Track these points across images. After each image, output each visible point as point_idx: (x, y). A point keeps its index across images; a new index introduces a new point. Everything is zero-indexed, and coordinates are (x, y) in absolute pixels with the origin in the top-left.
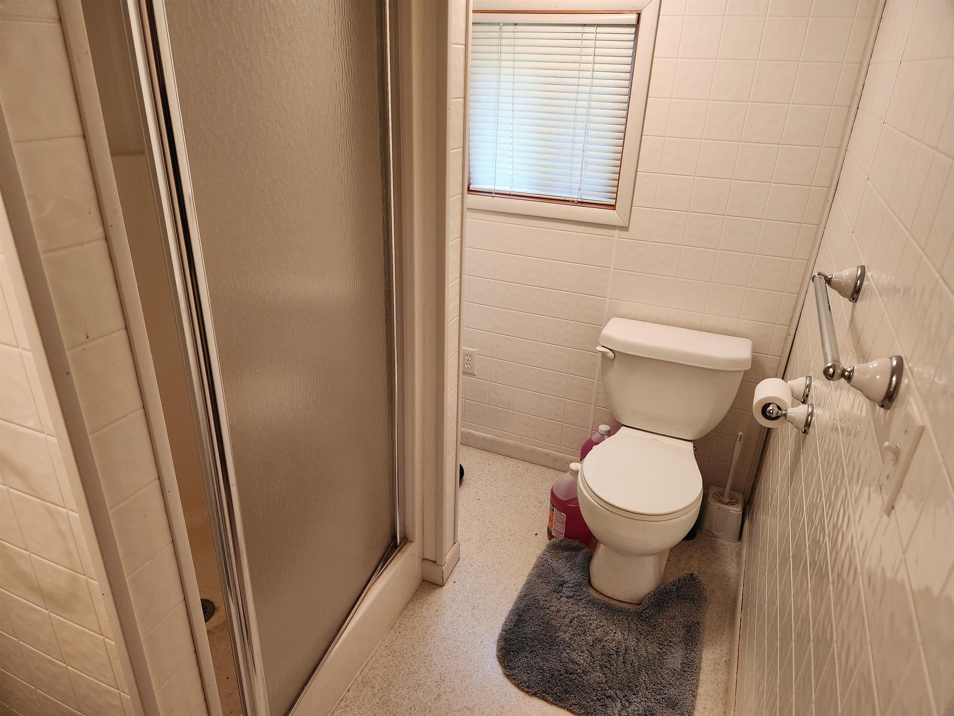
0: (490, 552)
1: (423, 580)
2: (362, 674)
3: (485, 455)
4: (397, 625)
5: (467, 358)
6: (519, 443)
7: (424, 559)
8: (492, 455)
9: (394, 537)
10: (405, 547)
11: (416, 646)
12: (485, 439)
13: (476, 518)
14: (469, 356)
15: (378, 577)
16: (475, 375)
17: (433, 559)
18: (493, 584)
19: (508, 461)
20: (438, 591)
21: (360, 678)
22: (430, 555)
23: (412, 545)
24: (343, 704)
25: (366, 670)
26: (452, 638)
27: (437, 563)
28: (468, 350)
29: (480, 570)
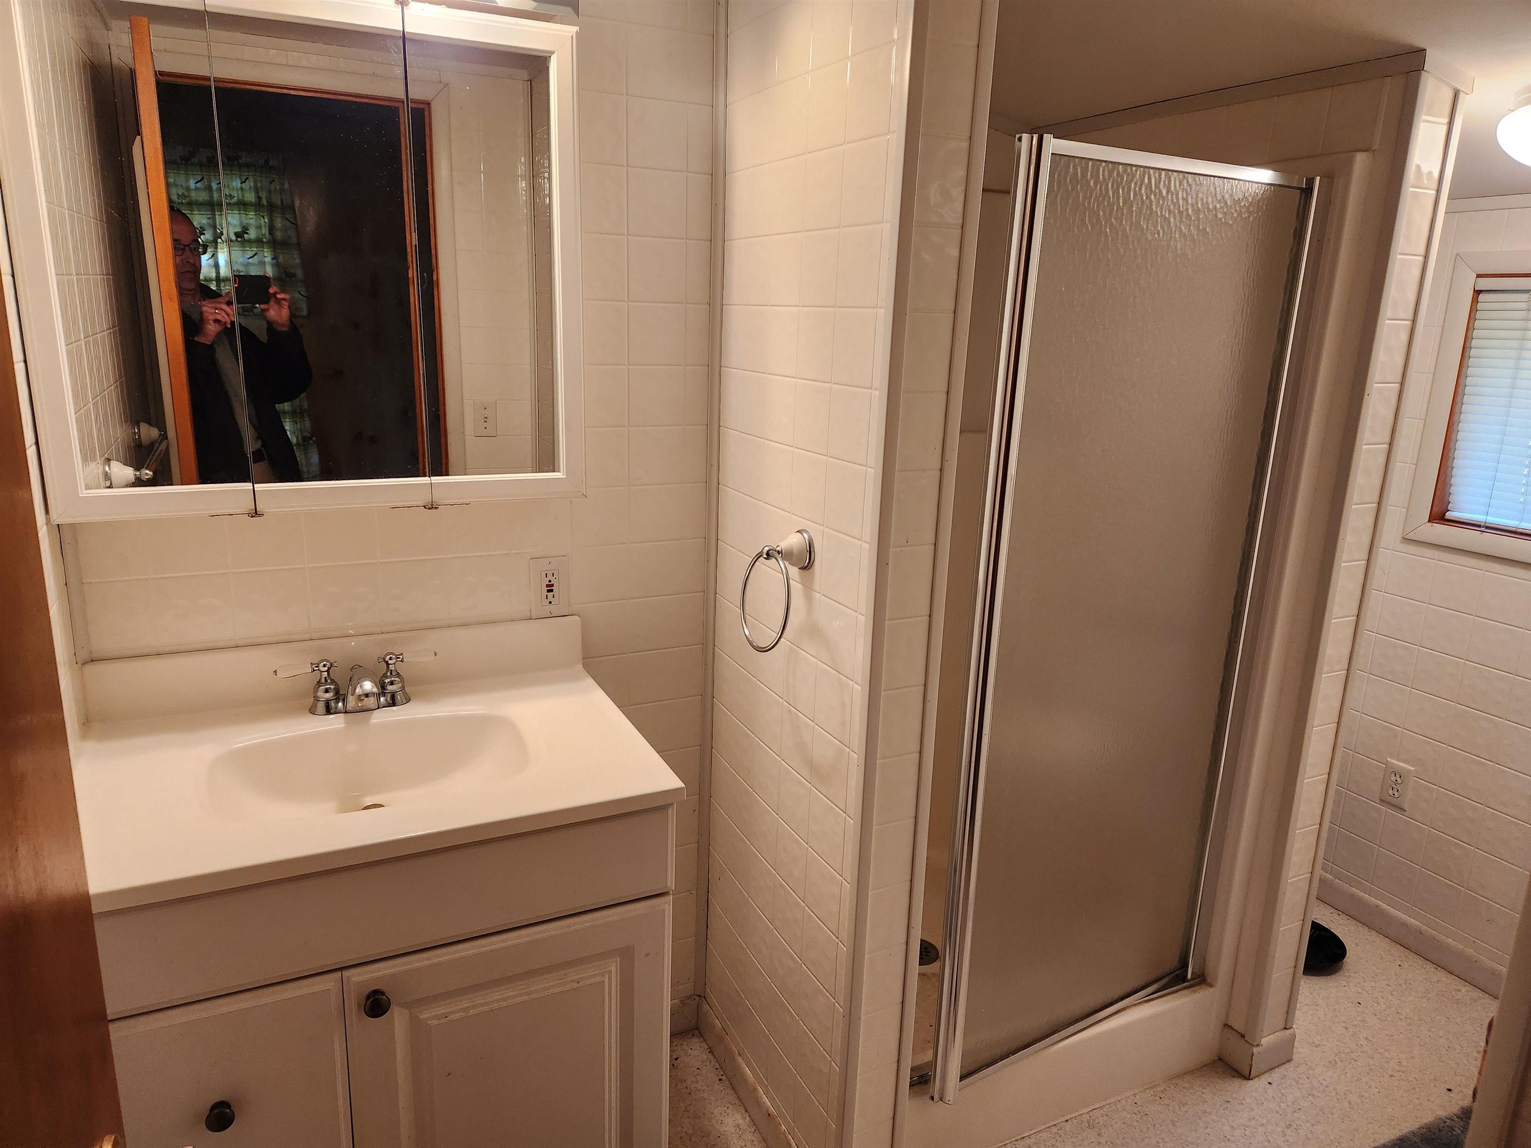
0: (1349, 1075)
1: (1221, 1059)
2: (1091, 1114)
3: (1398, 951)
4: (1160, 1089)
5: (1393, 778)
6: (1470, 951)
7: (1226, 1026)
8: (1412, 956)
9: (1184, 965)
10: (1199, 987)
11: (1178, 1124)
12: (1405, 925)
13: (1344, 1025)
14: (1398, 776)
15: (1146, 1001)
16: (1405, 811)
17: (1241, 1031)
18: (1336, 1116)
19: (1441, 975)
20: (1237, 1082)
21: (1086, 1117)
22: (1238, 1023)
23: (1212, 990)
24: (1054, 1130)
25: (1098, 1113)
26: (1237, 1143)
27: (1246, 1039)
28: (1399, 766)
29: (1321, 1089)
